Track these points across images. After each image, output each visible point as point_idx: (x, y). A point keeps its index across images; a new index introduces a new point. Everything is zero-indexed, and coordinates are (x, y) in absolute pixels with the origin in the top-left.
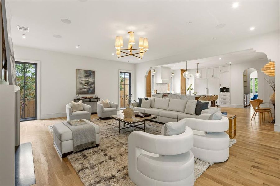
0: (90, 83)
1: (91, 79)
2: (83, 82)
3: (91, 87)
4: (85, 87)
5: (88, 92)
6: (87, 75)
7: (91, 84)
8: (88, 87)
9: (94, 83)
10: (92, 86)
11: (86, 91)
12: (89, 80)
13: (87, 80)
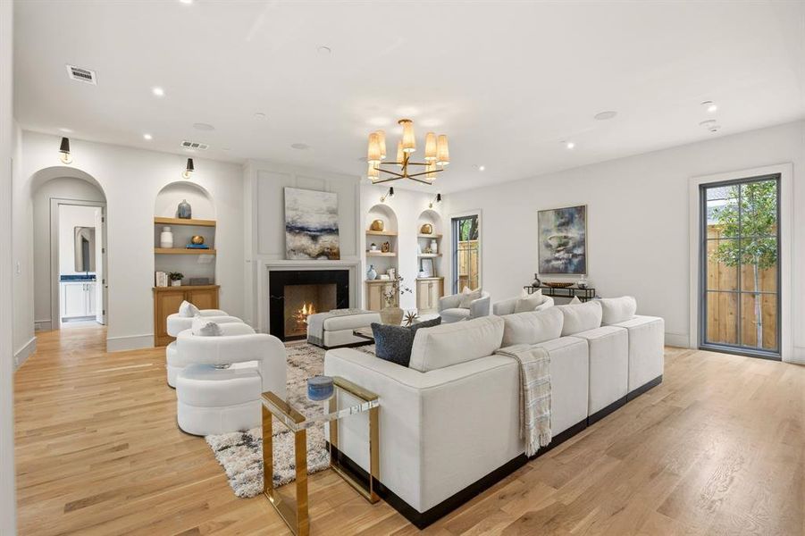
0: (571, 244)
1: (573, 233)
2: (554, 243)
3: (575, 256)
4: (557, 255)
5: (566, 268)
6: (563, 220)
7: (574, 247)
8: (566, 256)
9: (582, 243)
10: (578, 251)
11: (562, 267)
12: (570, 235)
13: (563, 234)
